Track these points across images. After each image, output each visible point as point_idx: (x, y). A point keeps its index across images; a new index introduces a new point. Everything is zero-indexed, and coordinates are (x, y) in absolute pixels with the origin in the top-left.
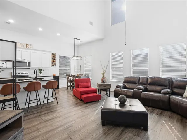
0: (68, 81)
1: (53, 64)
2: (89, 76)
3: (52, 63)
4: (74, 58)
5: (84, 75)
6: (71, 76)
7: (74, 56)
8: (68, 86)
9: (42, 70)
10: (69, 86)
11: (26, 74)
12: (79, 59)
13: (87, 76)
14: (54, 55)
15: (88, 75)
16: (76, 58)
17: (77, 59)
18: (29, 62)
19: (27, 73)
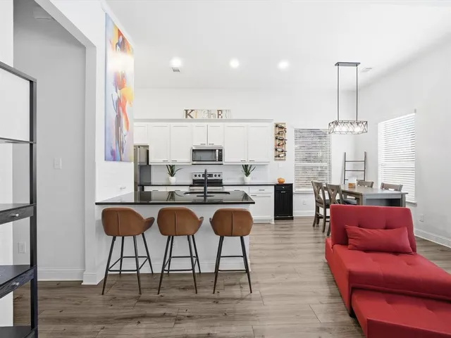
0: (319, 203)
1: (280, 153)
2: (403, 195)
3: (276, 150)
4: (337, 128)
5: (380, 186)
6: (326, 188)
7: (336, 123)
8: (318, 217)
9: (252, 169)
10: (321, 218)
11: (217, 178)
12: (358, 129)
13: (391, 191)
14: (280, 128)
15: (399, 188)
16: (344, 128)
17: (351, 129)
18: (221, 150)
19: (219, 176)
